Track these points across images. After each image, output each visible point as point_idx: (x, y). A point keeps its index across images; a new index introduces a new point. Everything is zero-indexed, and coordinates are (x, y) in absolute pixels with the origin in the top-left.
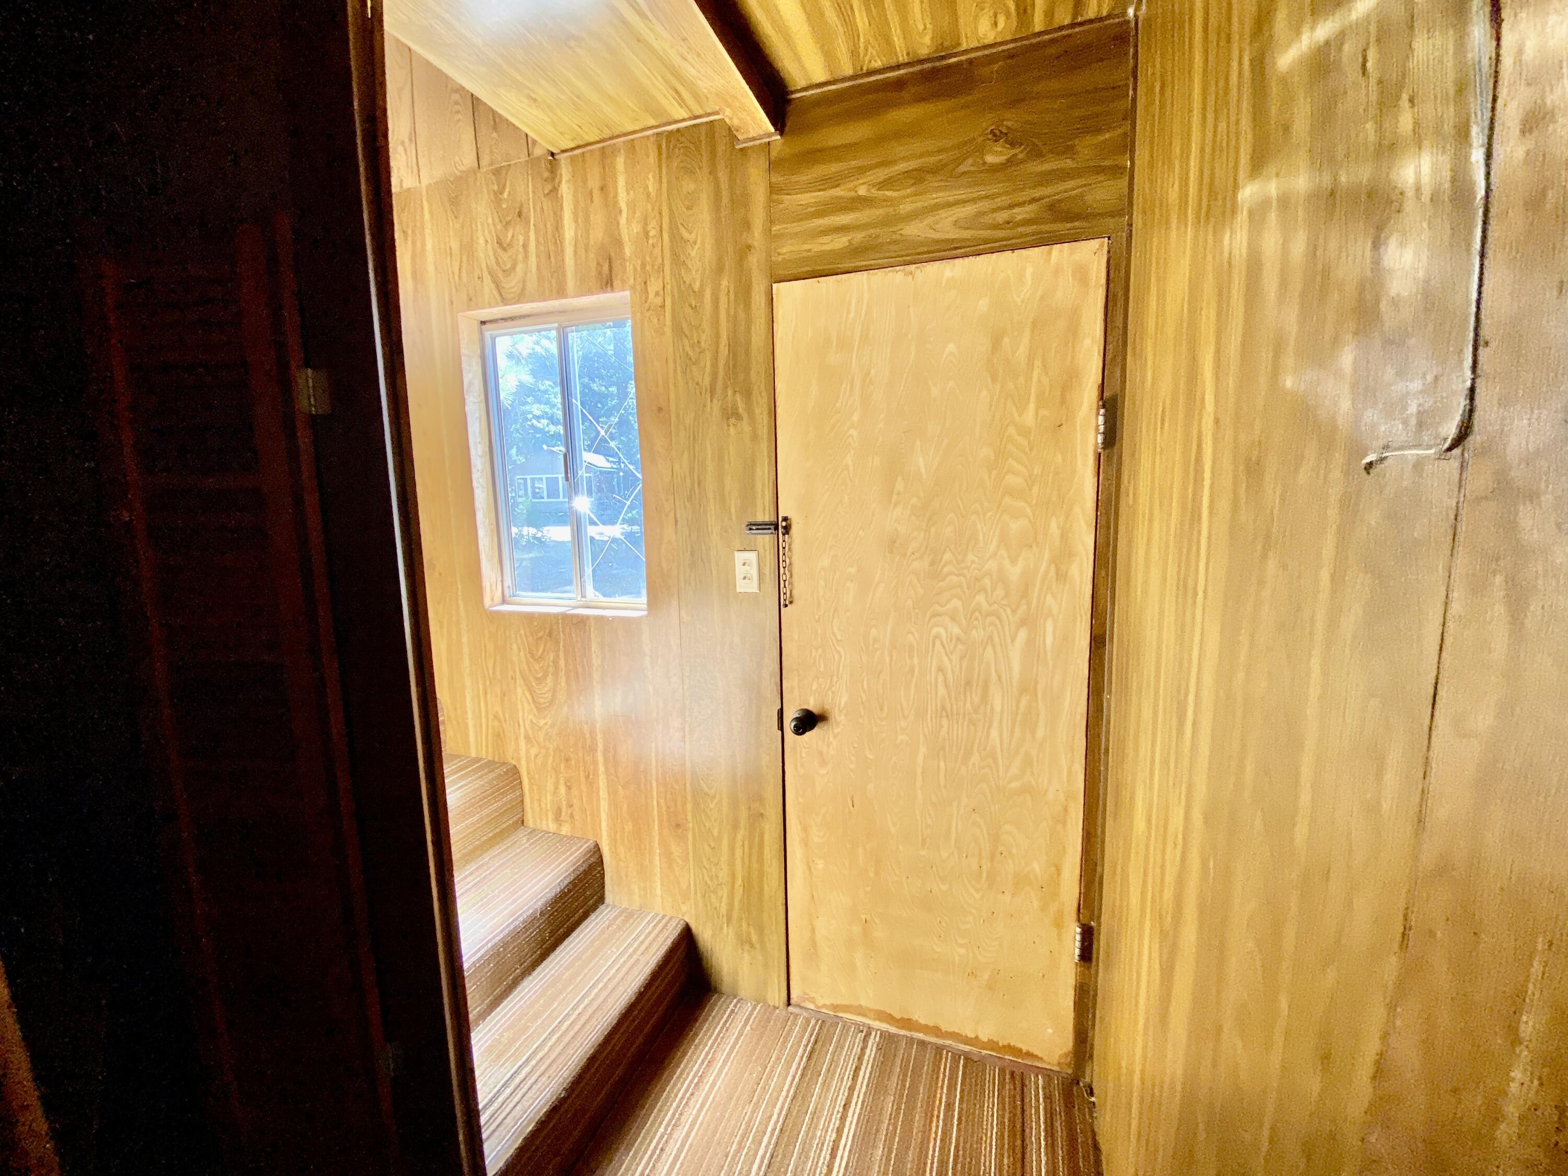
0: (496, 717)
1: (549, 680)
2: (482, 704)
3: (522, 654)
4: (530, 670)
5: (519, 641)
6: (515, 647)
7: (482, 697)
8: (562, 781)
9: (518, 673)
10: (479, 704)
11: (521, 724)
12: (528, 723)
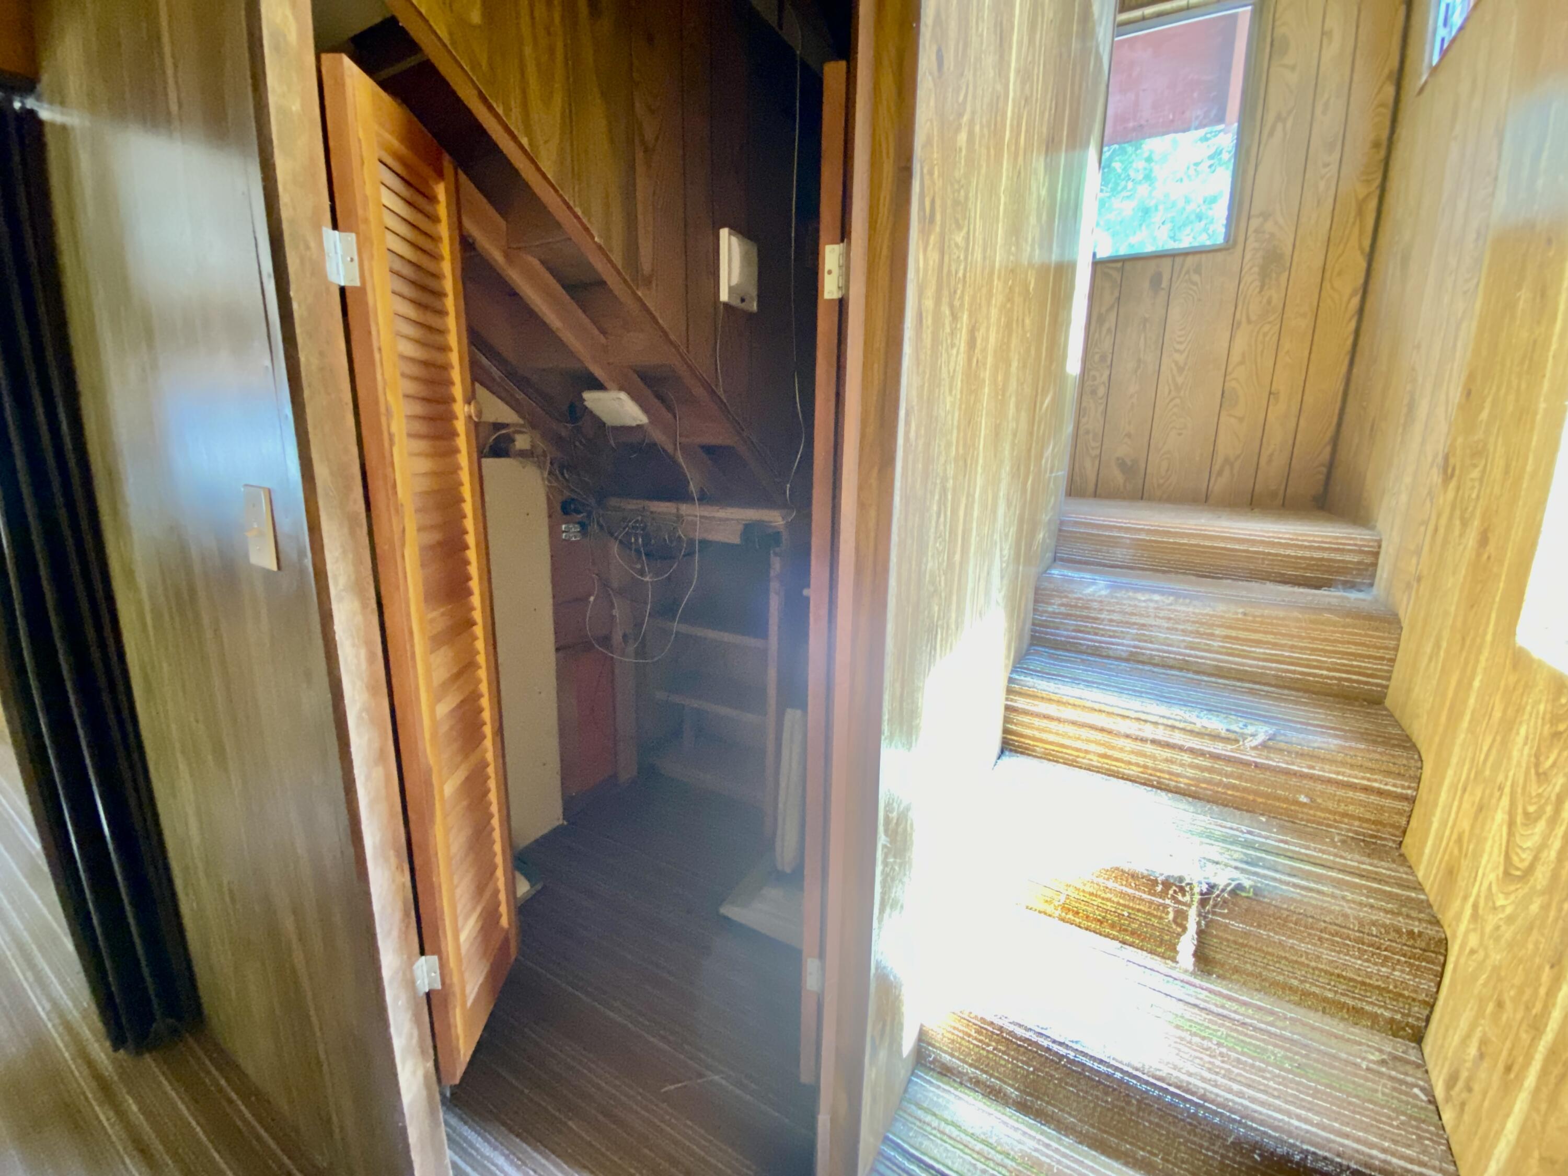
0: (1459, 840)
1: (1541, 826)
2: (1456, 803)
3: (1526, 750)
4: (1524, 788)
5: (1532, 724)
6: (1523, 731)
7: (1459, 793)
8: (1478, 1034)
9: (1509, 783)
10: (1454, 800)
11: (1479, 878)
12: (1485, 885)
